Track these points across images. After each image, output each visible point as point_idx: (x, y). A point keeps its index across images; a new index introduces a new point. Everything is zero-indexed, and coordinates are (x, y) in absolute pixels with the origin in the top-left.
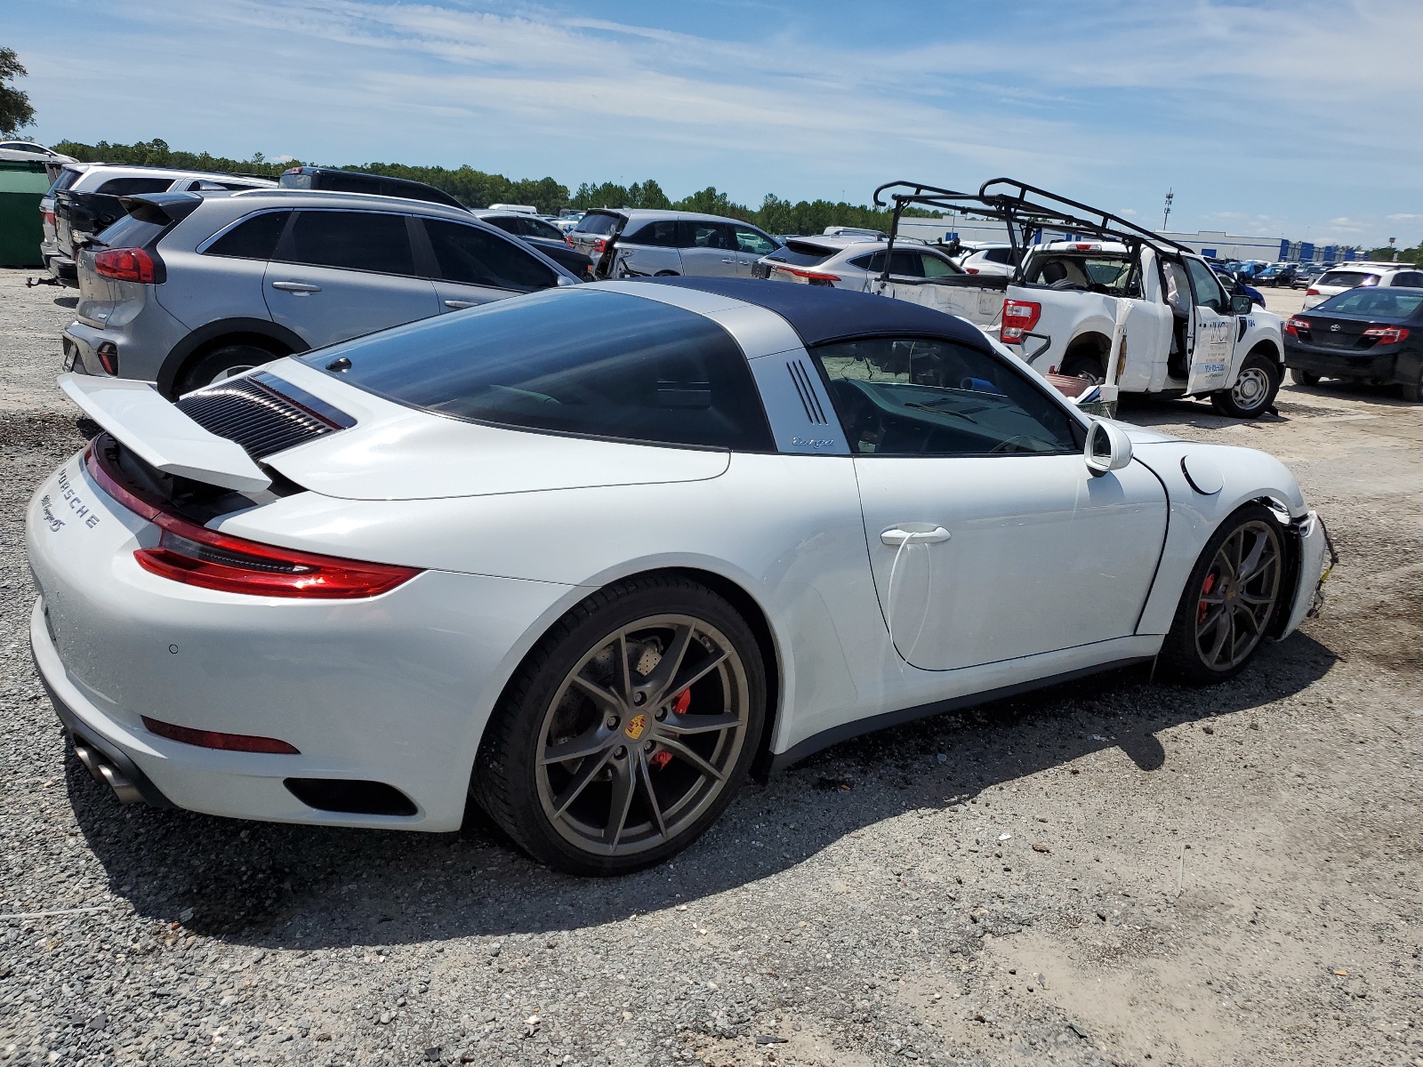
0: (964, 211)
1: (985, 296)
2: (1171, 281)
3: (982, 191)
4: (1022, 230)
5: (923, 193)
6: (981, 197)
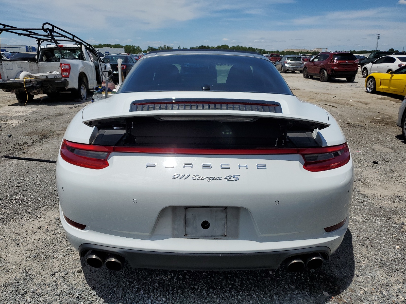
0: (20, 34)
1: (30, 64)
2: (91, 55)
3: (43, 27)
4: (37, 41)
5: (6, 27)
6: (43, 29)
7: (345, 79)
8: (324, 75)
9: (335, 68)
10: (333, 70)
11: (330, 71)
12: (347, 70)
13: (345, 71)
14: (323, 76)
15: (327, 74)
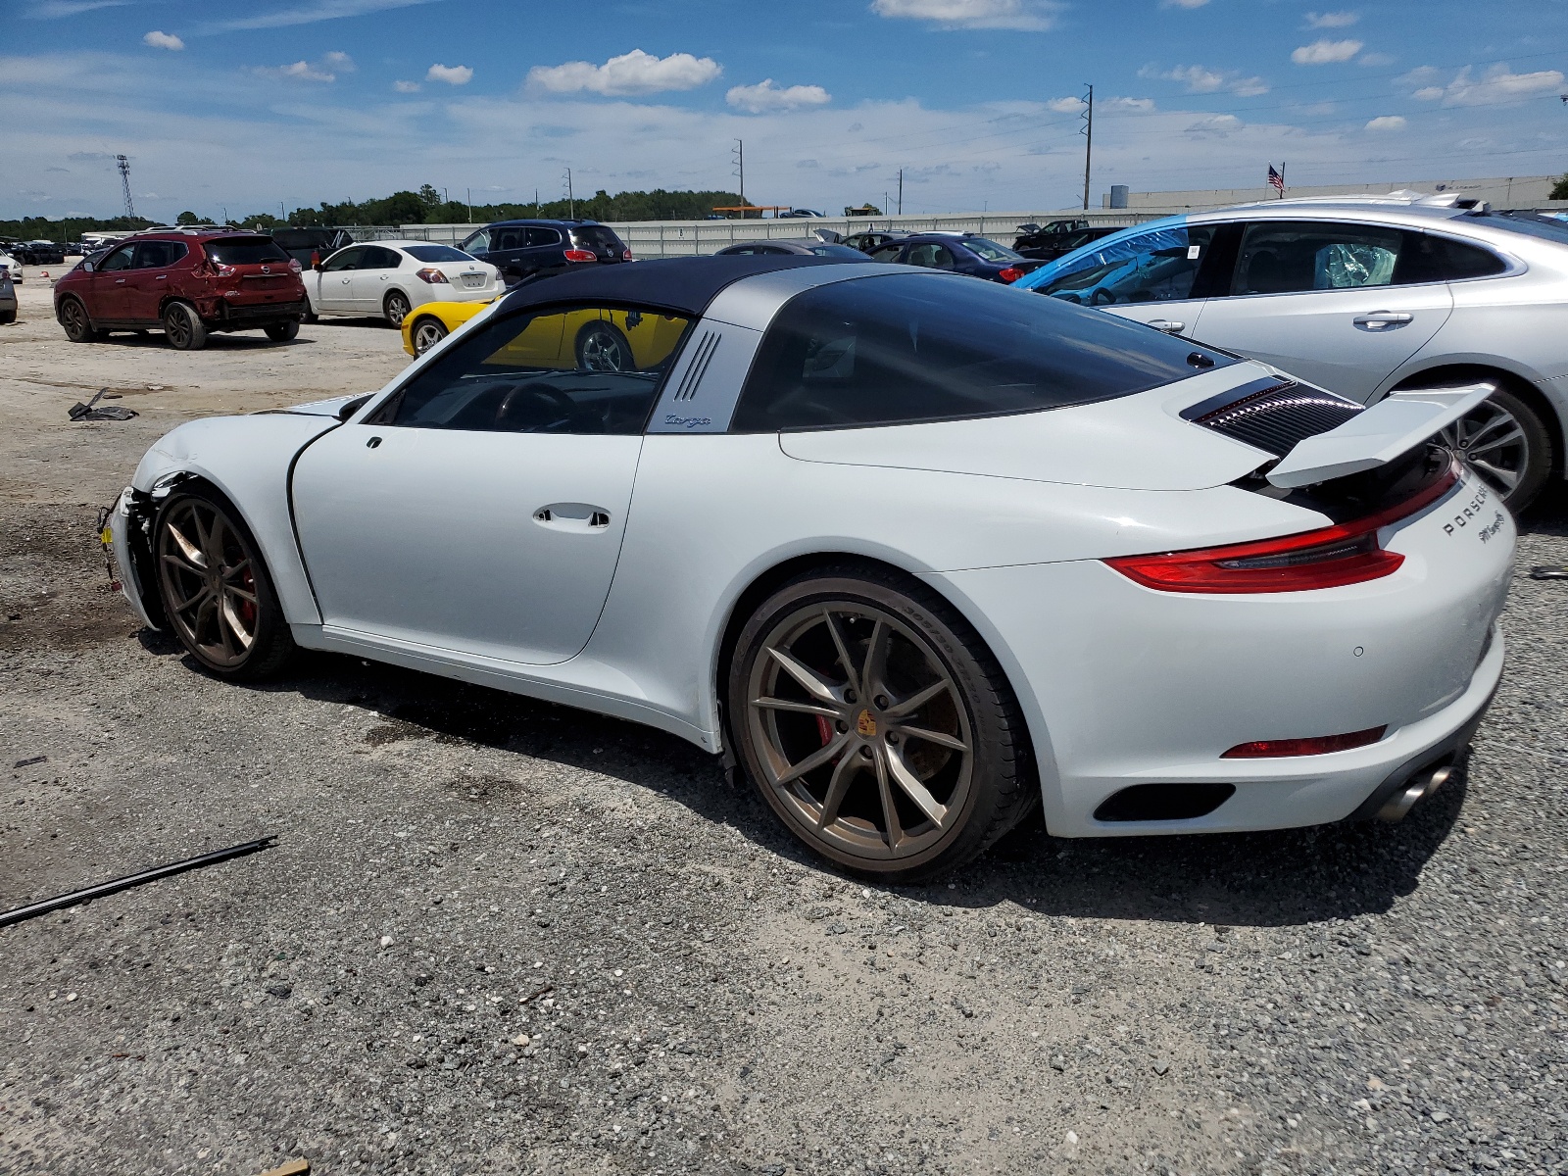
7: (260, 333)
8: (186, 323)
9: (229, 294)
10: (221, 302)
11: (209, 305)
12: (270, 297)
13: (268, 301)
14: (184, 325)
15: (200, 317)
